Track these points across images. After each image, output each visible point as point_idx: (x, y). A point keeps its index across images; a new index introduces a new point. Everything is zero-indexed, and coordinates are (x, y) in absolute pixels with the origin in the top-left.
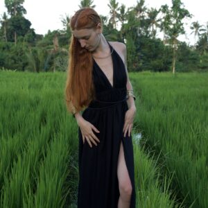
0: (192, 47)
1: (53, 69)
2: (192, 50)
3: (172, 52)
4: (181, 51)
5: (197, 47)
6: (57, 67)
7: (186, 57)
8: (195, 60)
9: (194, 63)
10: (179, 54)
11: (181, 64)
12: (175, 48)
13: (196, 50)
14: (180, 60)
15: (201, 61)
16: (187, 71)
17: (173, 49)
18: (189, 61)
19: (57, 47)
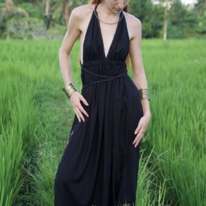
0: (188, 5)
1: (5, 36)
2: (189, 10)
3: (163, 13)
4: (175, 11)
5: (196, 5)
6: (11, 34)
7: (181, 19)
8: (192, 23)
9: (192, 26)
10: (171, 16)
11: (174, 28)
12: (167, 7)
13: (194, 10)
14: (174, 23)
15: (200, 24)
16: (181, 37)
17: (164, 8)
18: (185, 24)
19: (10, 5)
